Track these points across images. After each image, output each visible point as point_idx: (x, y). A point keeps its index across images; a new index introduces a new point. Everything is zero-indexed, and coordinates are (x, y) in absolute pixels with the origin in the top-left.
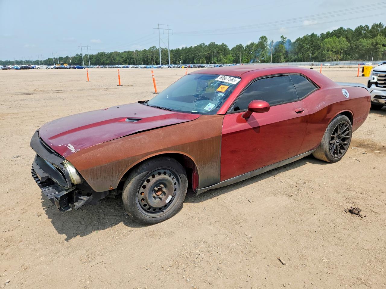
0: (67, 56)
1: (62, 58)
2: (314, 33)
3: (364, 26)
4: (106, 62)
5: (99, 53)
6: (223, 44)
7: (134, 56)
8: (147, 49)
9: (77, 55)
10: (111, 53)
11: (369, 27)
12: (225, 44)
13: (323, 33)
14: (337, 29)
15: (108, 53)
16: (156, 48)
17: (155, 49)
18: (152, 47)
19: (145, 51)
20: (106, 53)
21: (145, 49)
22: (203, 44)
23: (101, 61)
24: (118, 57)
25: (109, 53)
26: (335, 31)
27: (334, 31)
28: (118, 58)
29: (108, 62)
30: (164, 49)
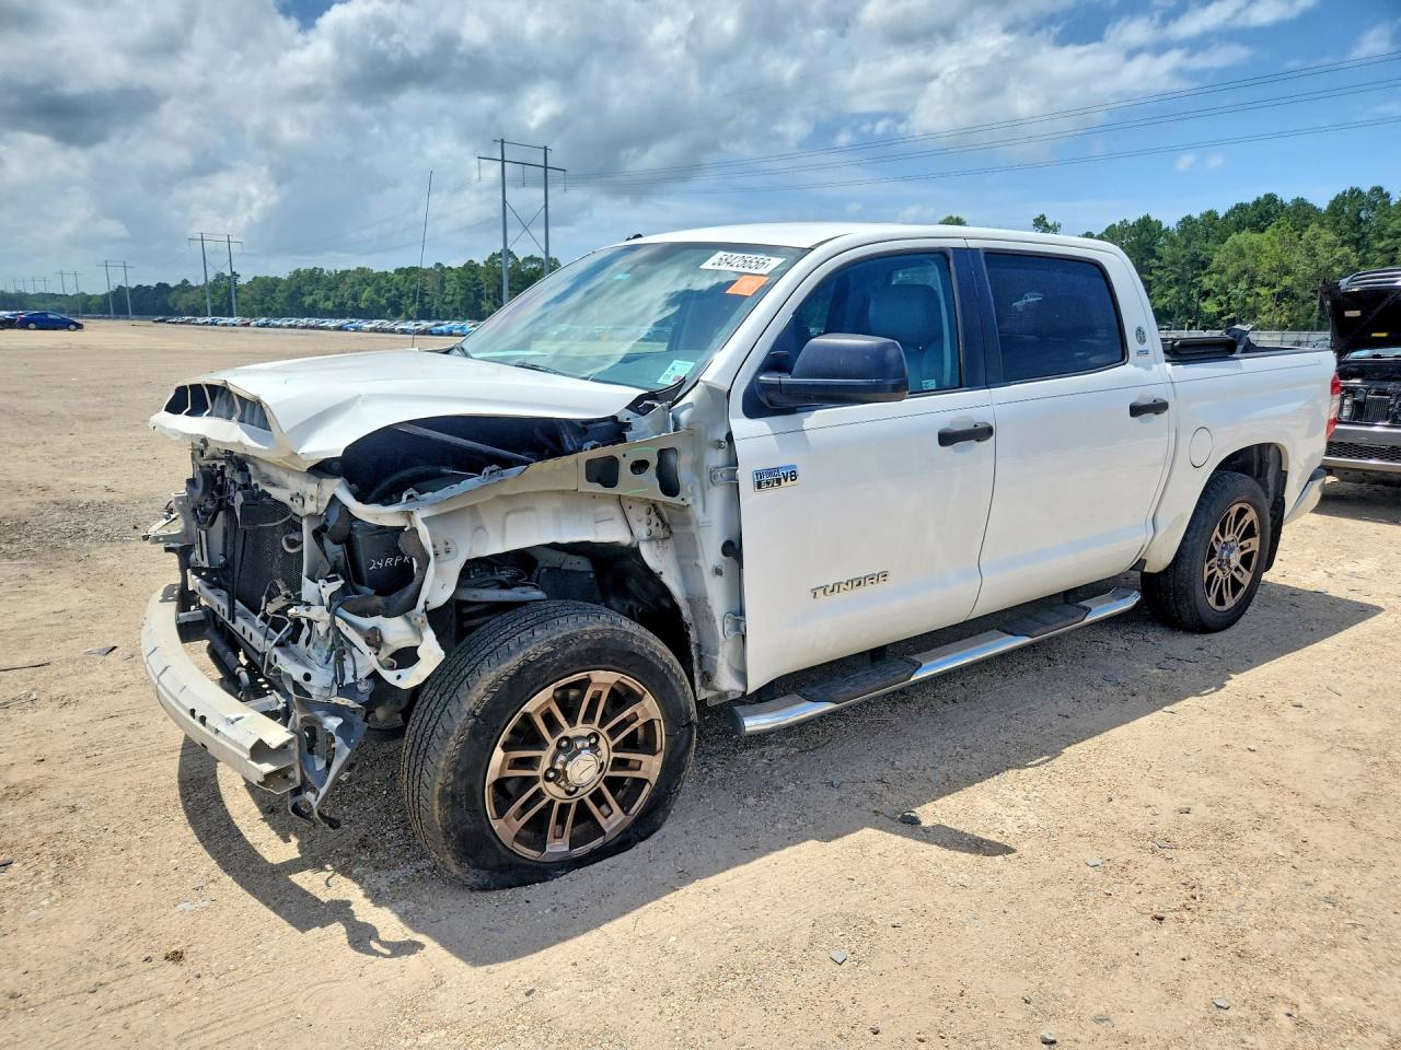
0: (185, 281)
1: (166, 285)
2: (1148, 217)
3: (1366, 189)
4: (321, 305)
5: (297, 272)
9: (220, 276)
10: (345, 274)
11: (1388, 195)
13: (1189, 218)
14: (1249, 199)
19: (471, 267)
20: (325, 273)
21: (472, 261)
23: (302, 303)
24: (369, 289)
25: (336, 271)
26: (1241, 208)
27: (1236, 207)
29: (330, 305)
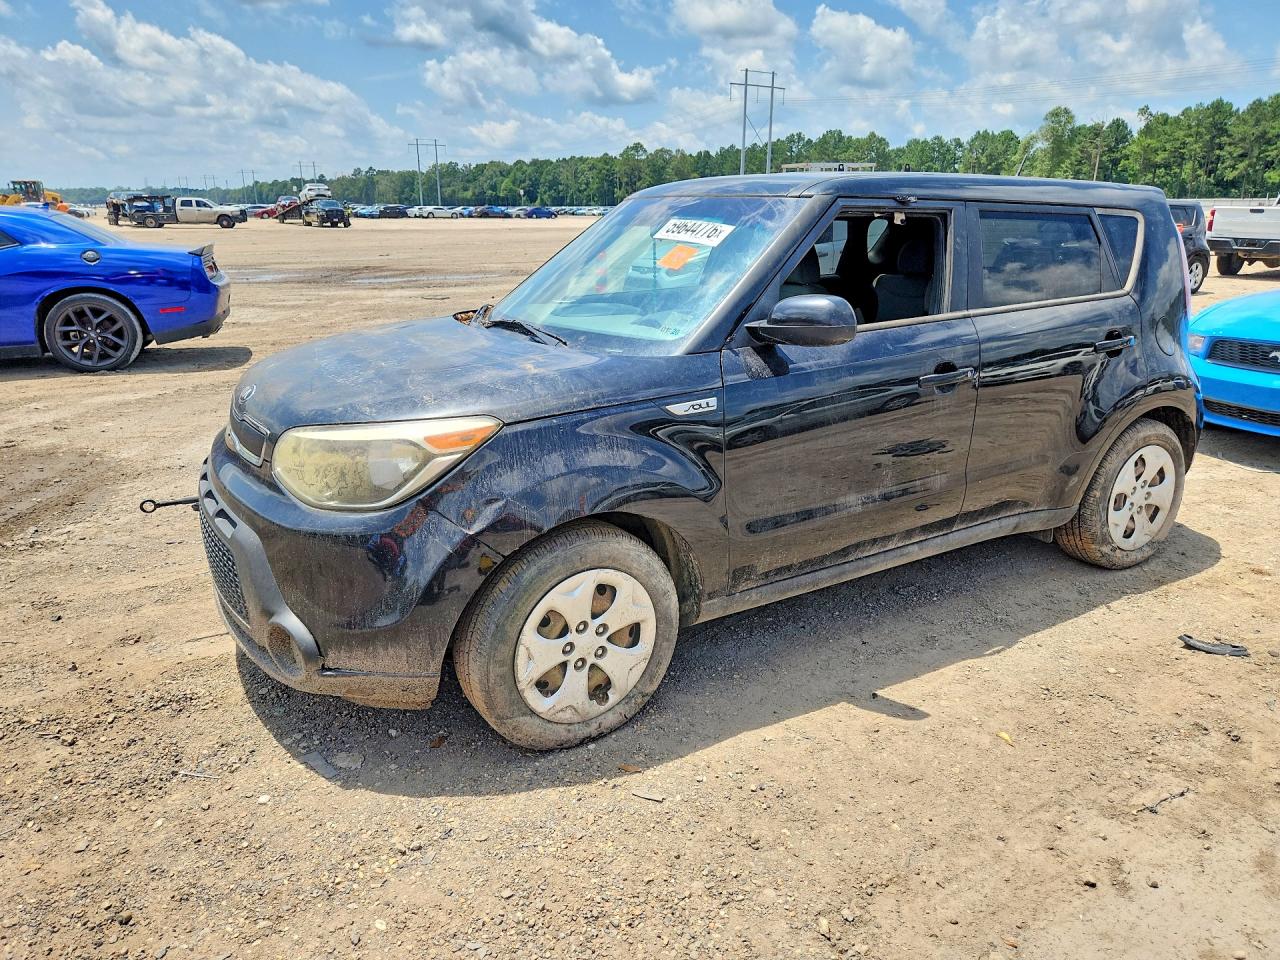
6: (873, 135)
7: (565, 175)
8: (615, 153)
12: (879, 134)
15: (466, 167)
16: (645, 151)
17: (641, 153)
18: (632, 148)
22: (799, 135)
28: (506, 183)
30: (674, 153)
